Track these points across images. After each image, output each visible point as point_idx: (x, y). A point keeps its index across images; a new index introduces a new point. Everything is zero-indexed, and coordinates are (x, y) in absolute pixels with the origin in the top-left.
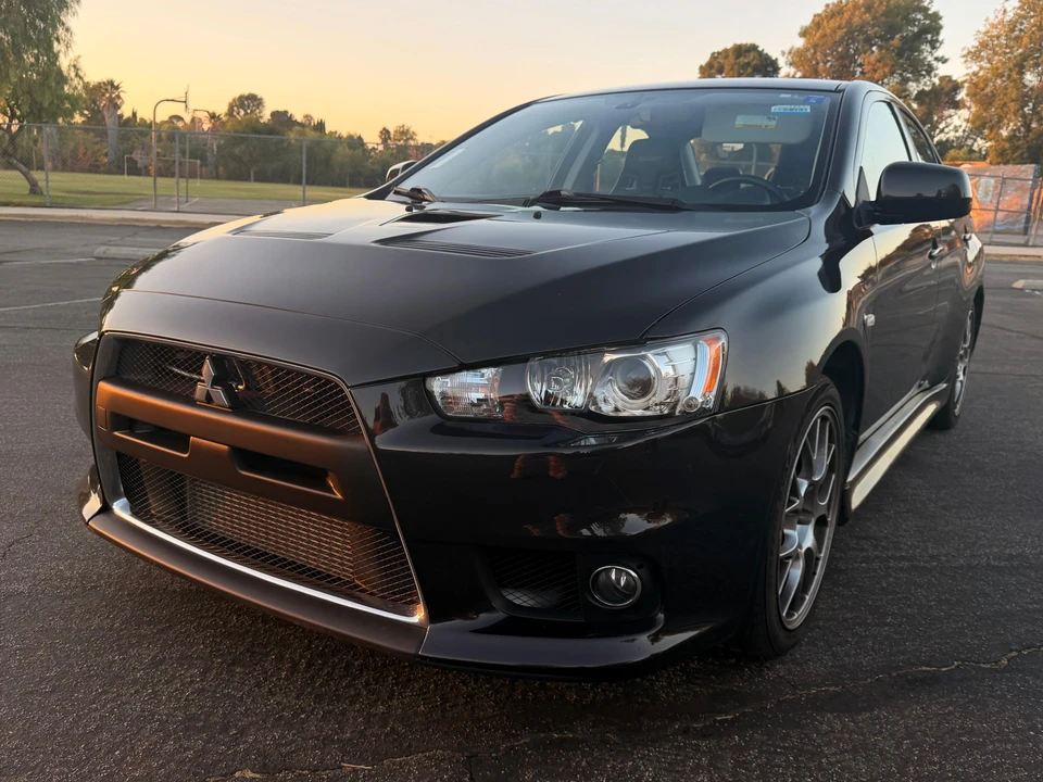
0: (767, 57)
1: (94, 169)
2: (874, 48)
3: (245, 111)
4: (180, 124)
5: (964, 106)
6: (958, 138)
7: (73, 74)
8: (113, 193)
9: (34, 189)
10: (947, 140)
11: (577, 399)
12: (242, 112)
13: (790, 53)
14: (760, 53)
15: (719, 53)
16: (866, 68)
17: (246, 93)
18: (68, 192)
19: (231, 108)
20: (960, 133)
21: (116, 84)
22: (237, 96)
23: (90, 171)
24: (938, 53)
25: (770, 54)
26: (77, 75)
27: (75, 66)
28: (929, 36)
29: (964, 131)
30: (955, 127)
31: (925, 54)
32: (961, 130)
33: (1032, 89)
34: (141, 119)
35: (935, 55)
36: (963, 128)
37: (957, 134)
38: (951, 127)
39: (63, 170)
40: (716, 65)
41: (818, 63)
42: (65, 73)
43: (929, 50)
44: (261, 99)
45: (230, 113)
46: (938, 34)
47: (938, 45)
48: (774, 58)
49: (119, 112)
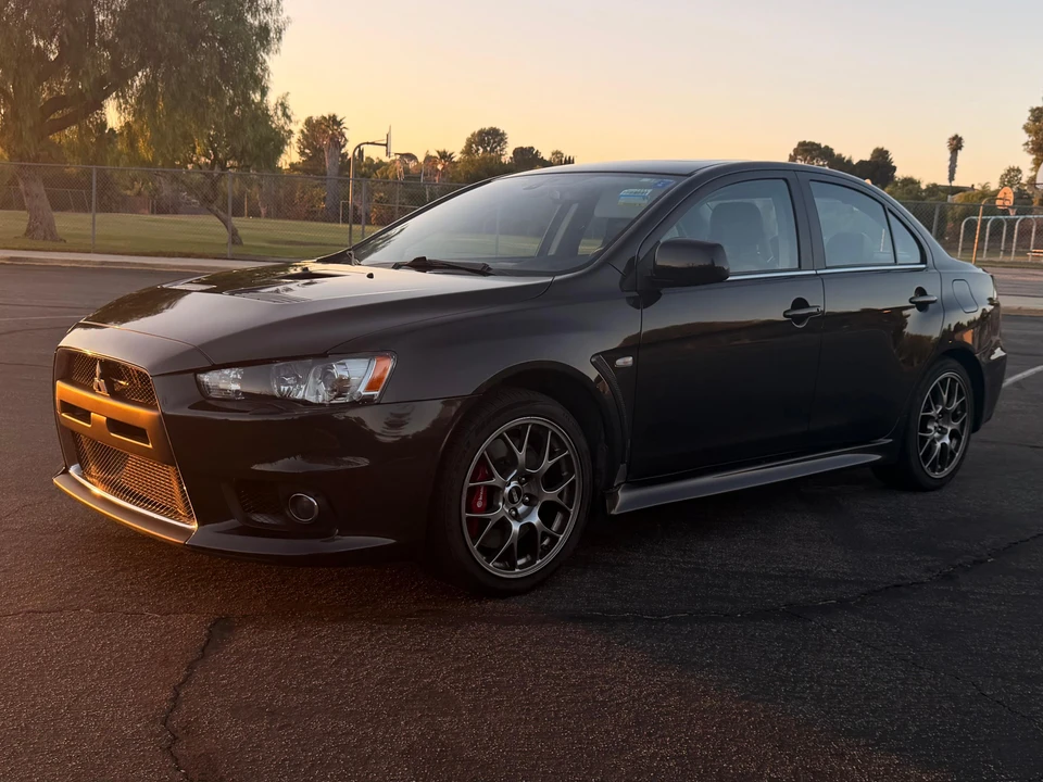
1: (311, 215)
3: (485, 148)
4: (412, 164)
7: (280, 113)
8: (320, 244)
9: (235, 238)
11: (300, 396)
12: (481, 150)
17: (487, 127)
18: (270, 242)
19: (470, 143)
21: (338, 119)
22: (477, 130)
23: (306, 219)
26: (285, 114)
27: (282, 104)
34: (368, 158)
39: (277, 217)
42: (271, 113)
44: (503, 134)
45: (468, 151)
49: (343, 151)
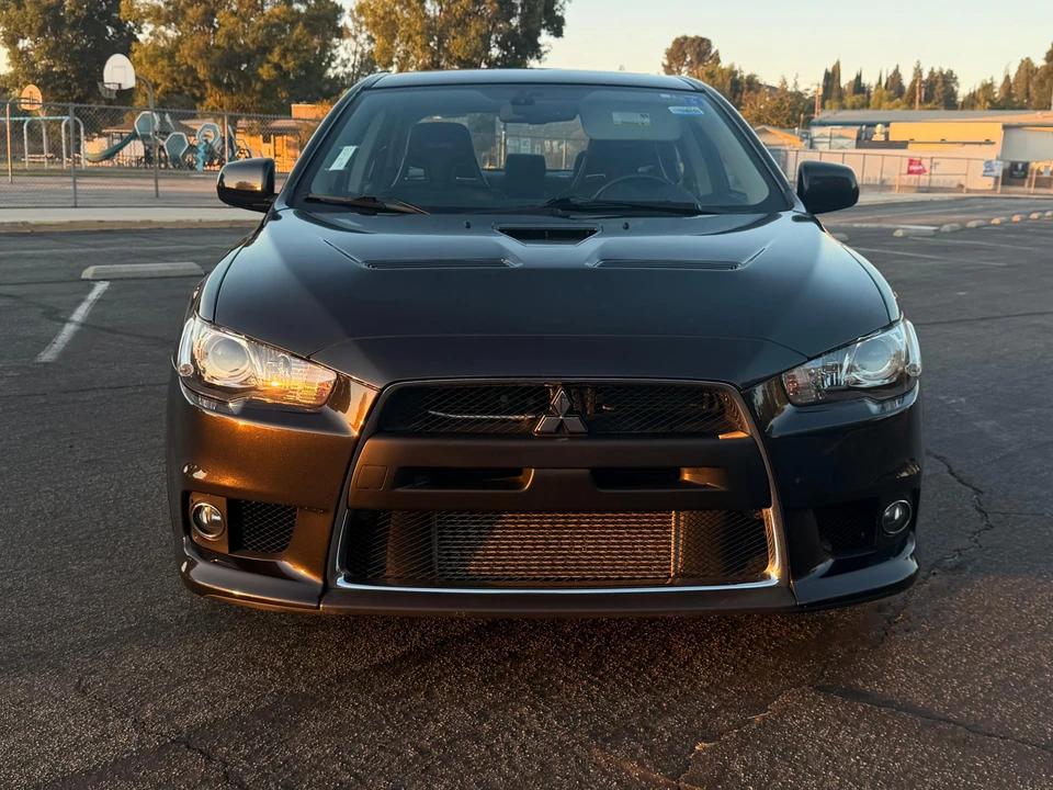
5: (349, 35)
6: (348, 75)
10: (337, 77)
20: (349, 69)
29: (353, 66)
30: (343, 61)
32: (350, 65)
33: (435, 20)
36: (352, 62)
37: (347, 70)
38: (338, 61)
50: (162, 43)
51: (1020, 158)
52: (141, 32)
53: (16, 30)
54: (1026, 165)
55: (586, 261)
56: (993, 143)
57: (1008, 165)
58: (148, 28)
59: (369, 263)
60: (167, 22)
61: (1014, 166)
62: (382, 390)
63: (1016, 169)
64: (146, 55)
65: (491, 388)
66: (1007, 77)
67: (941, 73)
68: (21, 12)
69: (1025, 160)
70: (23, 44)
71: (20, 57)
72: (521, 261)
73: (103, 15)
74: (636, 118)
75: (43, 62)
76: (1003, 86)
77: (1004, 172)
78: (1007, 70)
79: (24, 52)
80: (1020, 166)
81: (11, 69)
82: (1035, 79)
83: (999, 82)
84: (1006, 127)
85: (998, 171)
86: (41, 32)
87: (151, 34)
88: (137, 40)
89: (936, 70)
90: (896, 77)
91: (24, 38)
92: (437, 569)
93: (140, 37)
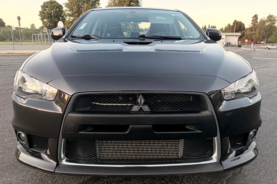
0: (59, 5)
2: (85, 4)
13: (65, 4)
14: (57, 3)
15: (46, 2)
16: (85, 9)
24: (100, 6)
25: (60, 4)
28: (97, 2)
31: (97, 6)
35: (99, 7)
40: (46, 6)
41: (73, 7)
43: (98, 5)
46: (99, 2)
47: (99, 4)
48: (61, 5)
50: (70, 20)
51: (229, 42)
52: (66, 18)
53: (44, 18)
54: (230, 43)
55: (150, 49)
56: (224, 39)
57: (226, 43)
58: (68, 17)
59: (77, 51)
60: (71, 16)
61: (228, 43)
62: (72, 96)
63: (228, 44)
64: (67, 22)
65: (114, 95)
66: (226, 27)
67: (213, 26)
68: (44, 14)
69: (230, 42)
70: (45, 20)
71: (44, 23)
72: (128, 49)
73: (59, 15)
74: (162, 18)
75: (48, 24)
76: (225, 29)
77: (226, 44)
78: (226, 26)
79: (45, 22)
80: (229, 43)
81: (43, 25)
82: (231, 27)
83: (224, 28)
84: (226, 36)
85: (225, 44)
86: (48, 18)
87: (68, 19)
88: (66, 20)
89: (212, 26)
90: (205, 27)
91: (45, 19)
92: (98, 157)
93: (66, 19)
